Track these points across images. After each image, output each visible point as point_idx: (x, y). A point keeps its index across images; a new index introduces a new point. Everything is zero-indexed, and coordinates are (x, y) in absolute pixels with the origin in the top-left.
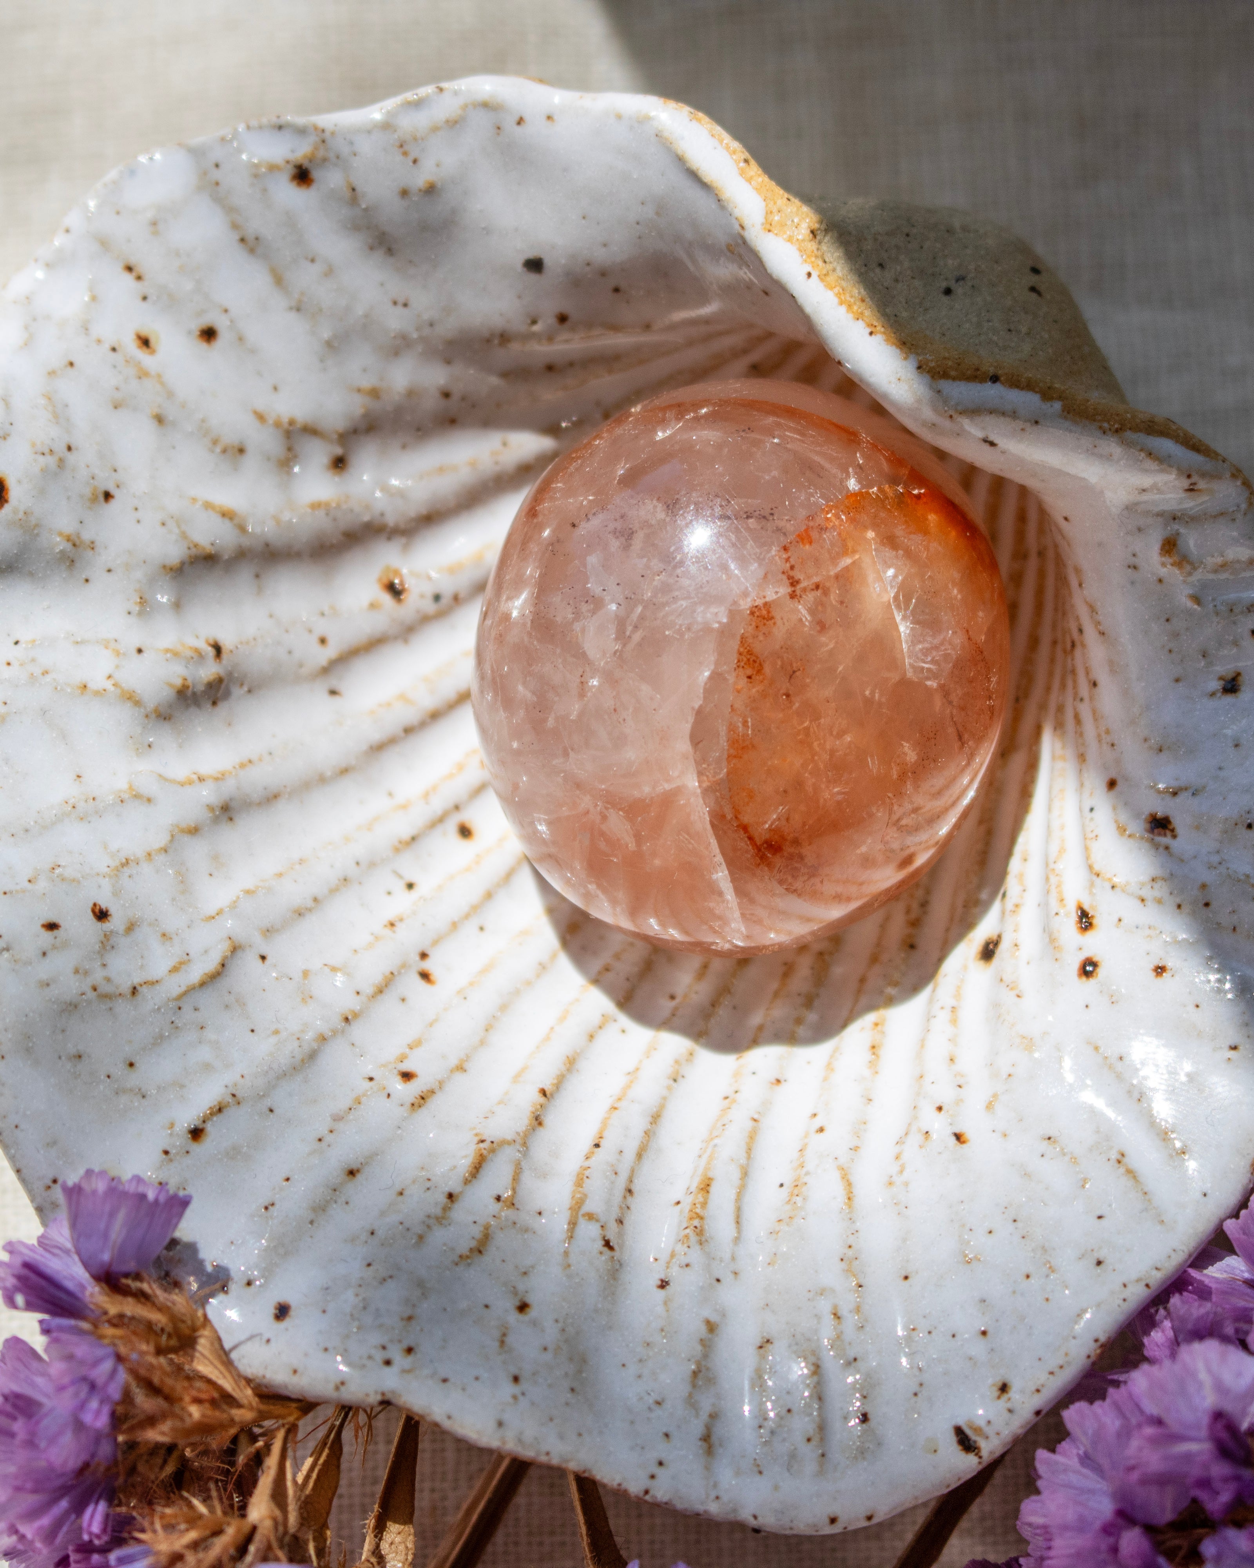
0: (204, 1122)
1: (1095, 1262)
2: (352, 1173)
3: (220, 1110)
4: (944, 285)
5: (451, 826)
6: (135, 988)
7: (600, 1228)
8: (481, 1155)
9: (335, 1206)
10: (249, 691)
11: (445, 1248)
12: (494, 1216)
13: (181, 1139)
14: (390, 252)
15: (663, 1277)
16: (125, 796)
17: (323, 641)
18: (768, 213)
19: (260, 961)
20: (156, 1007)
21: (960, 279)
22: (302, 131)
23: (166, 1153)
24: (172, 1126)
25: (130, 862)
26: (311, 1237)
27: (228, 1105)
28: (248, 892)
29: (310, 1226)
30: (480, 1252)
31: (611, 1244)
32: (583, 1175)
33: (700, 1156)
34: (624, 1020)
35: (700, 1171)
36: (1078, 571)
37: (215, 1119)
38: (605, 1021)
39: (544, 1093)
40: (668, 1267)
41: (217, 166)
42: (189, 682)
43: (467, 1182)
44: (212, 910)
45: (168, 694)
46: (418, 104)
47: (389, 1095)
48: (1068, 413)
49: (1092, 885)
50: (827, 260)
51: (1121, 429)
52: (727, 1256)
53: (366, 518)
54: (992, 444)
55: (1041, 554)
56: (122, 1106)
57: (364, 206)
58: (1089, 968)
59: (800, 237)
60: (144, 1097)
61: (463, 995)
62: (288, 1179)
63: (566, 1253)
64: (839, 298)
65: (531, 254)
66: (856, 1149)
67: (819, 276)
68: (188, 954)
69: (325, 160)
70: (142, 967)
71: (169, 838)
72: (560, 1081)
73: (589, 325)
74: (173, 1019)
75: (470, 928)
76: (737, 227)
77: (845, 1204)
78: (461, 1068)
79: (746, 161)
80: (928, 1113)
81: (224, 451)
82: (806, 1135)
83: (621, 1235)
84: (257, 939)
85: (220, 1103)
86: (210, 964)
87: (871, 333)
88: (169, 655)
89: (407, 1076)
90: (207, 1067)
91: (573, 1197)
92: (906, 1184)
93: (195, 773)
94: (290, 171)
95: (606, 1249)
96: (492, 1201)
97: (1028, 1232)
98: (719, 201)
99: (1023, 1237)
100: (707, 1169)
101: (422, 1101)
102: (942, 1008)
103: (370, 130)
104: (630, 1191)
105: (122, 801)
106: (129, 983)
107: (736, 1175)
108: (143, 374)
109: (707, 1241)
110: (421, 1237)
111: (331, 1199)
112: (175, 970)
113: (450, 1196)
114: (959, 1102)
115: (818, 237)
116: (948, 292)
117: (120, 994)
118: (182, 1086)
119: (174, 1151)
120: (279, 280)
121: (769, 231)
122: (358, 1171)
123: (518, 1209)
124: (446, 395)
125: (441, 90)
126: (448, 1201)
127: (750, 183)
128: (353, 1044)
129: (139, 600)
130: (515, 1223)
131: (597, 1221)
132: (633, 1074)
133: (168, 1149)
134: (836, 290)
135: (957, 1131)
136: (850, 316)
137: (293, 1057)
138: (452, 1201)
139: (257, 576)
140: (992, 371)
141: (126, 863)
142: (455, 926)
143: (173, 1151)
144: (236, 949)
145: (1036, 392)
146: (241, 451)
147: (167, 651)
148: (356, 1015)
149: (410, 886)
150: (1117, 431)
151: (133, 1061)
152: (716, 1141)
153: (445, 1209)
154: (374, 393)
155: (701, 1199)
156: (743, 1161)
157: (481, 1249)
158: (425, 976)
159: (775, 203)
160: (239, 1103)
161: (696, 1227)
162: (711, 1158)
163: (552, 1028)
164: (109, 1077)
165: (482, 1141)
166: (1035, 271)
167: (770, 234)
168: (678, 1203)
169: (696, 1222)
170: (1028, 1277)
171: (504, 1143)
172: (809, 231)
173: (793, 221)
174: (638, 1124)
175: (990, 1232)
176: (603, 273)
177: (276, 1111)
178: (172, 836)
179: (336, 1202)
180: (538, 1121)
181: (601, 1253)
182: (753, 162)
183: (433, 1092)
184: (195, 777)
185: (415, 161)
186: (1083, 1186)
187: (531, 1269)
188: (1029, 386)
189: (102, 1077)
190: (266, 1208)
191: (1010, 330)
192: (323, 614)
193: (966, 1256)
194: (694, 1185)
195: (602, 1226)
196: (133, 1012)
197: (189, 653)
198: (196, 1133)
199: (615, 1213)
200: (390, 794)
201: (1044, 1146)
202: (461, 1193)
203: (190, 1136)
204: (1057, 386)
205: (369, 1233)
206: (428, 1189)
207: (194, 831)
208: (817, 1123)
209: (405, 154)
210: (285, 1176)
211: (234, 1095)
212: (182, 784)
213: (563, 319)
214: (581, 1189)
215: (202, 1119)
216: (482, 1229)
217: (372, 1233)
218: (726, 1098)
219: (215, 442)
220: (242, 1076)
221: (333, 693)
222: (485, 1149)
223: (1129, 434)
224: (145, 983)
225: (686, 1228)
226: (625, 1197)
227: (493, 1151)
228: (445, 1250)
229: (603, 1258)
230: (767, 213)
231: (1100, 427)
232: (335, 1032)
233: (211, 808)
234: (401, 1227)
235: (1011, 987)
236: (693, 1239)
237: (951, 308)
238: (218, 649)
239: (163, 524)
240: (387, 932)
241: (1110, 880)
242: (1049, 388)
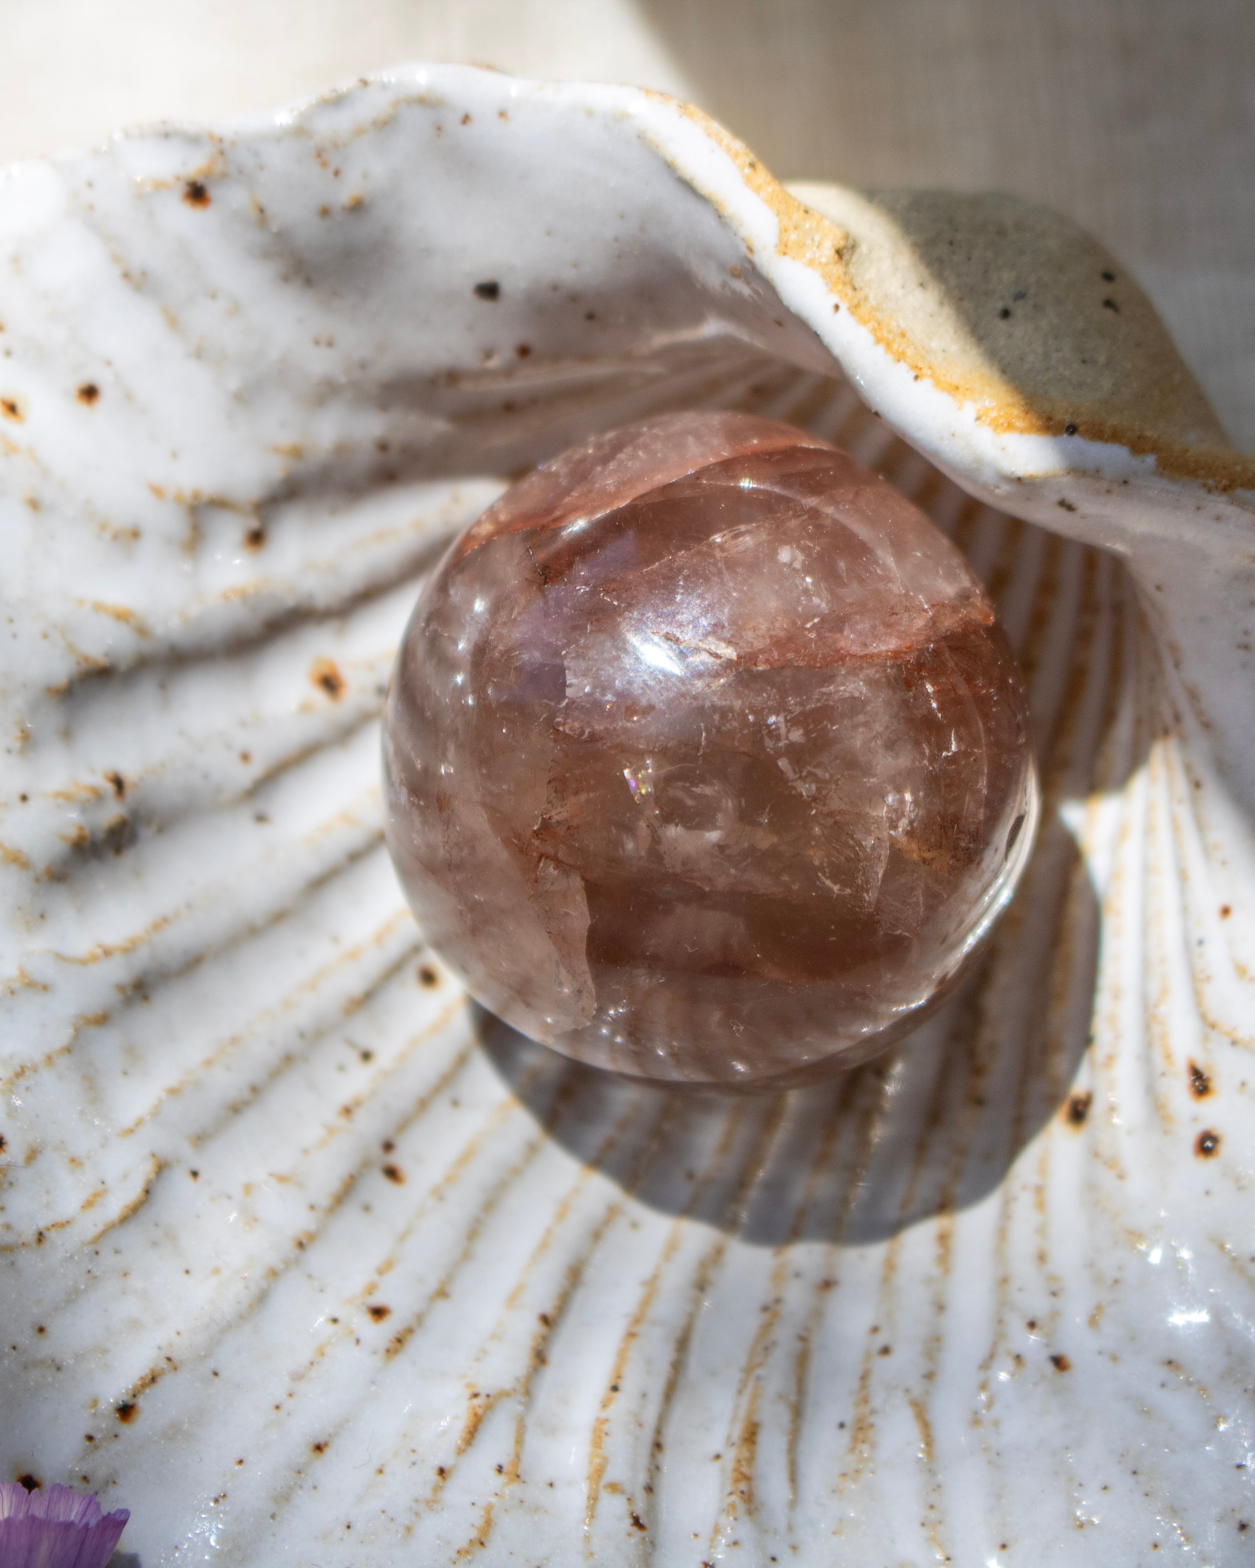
0: (134, 1396)
1: (1237, 1526)
2: (319, 1448)
3: (153, 1380)
4: (1000, 305)
5: (411, 976)
6: (41, 1234)
7: (625, 1502)
8: (476, 1415)
9: (300, 1493)
10: (161, 830)
11: (438, 1542)
12: (496, 1494)
13: (108, 1420)
14: (309, 282)
15: (706, 1559)
16: (16, 986)
17: (245, 757)
18: (783, 231)
19: (189, 1179)
20: (68, 1255)
21: (1020, 296)
22: (193, 140)
23: (90, 1438)
24: (95, 1403)
25: (25, 1070)
26: (274, 1535)
27: (162, 1372)
28: (173, 1092)
29: (271, 1521)
30: (482, 1544)
31: (641, 1521)
32: (601, 1430)
33: (740, 1392)
34: (636, 1210)
35: (742, 1413)
36: (1174, 649)
37: (147, 1391)
38: (613, 1212)
39: (545, 1320)
40: (711, 1547)
41: (90, 185)
42: (87, 832)
43: (461, 1451)
44: (127, 1118)
45: (60, 848)
46: (337, 102)
47: (358, 1341)
48: (1164, 469)
49: (1205, 1039)
50: (857, 286)
51: (1230, 486)
52: (782, 1525)
53: (290, 601)
54: (1070, 508)
55: (1118, 608)
56: (32, 1383)
57: (275, 229)
58: (1209, 1144)
59: (823, 260)
60: (59, 1369)
61: (438, 1194)
62: (241, 1462)
63: (587, 1538)
64: (875, 335)
65: (485, 277)
66: (930, 1376)
67: (849, 309)
68: (103, 1183)
69: (224, 176)
70: (48, 1205)
71: (70, 1031)
72: (564, 1300)
73: (556, 356)
74: (90, 1267)
75: (441, 1106)
76: (743, 250)
77: (923, 1451)
78: (442, 1293)
79: (752, 165)
80: (1016, 1326)
81: (116, 537)
82: (868, 1356)
83: (652, 1508)
84: (186, 1150)
85: (152, 1371)
86: (131, 1192)
87: (916, 378)
88: (60, 801)
89: (379, 1313)
90: (135, 1325)
91: (591, 1462)
92: (996, 1423)
93: (100, 946)
94: (181, 189)
95: (635, 1529)
96: (493, 1473)
97: (1152, 1488)
98: (720, 217)
99: (1147, 1495)
100: (752, 1411)
101: (398, 1345)
102: (1024, 1188)
103: (280, 137)
104: (658, 1446)
105: (12, 993)
106: (34, 1227)
107: (784, 1415)
108: (11, 449)
109: (756, 1509)
110: (408, 1529)
111: (296, 1484)
112: (89, 1204)
113: (442, 1472)
114: (1055, 1315)
115: (845, 258)
116: (1006, 314)
117: (23, 1244)
118: (105, 1351)
119: (100, 1436)
120: (173, 322)
121: (785, 254)
122: (326, 1444)
123: (524, 1482)
124: (383, 447)
125: (365, 83)
126: (439, 1478)
127: (758, 194)
128: (310, 1276)
129: (19, 734)
130: (522, 1502)
131: (623, 1492)
132: (651, 1285)
133: (93, 1434)
134: (871, 324)
135: (1054, 1351)
136: (890, 357)
137: (239, 1303)
138: (444, 1478)
139: (162, 686)
140: (1067, 419)
141: (21, 1073)
142: (423, 1104)
143: (98, 1436)
144: (162, 1168)
145: (1123, 444)
146: (135, 534)
147: (58, 794)
148: (312, 1237)
149: (366, 1056)
150: (1225, 489)
151: (43, 1325)
152: (760, 1372)
153: (437, 1489)
154: (296, 453)
155: (746, 1454)
156: (793, 1398)
157: (483, 1539)
158: (392, 1173)
159: (790, 218)
160: (176, 1369)
161: (742, 1492)
162: (755, 1396)
163: (549, 1232)
164: (14, 1348)
165: (476, 1395)
166: (1108, 277)
167: (787, 259)
168: (718, 1457)
169: (743, 1486)
170: (1156, 1546)
171: (504, 1394)
172: (833, 252)
173: (813, 240)
174: (664, 1355)
175: (1105, 1488)
176: (574, 298)
177: (222, 1373)
178: (77, 1030)
179: (301, 1487)
180: (540, 1357)
181: (629, 1535)
182: (760, 167)
183: (410, 1331)
184: (99, 951)
185: (337, 173)
186: (1216, 1426)
187: (545, 1562)
188: (1115, 437)
189: (6, 1350)
190: (216, 1501)
191: (1084, 362)
192: (243, 724)
193: (1077, 1519)
194: (738, 1431)
195: (629, 1499)
196: (41, 1264)
197: (85, 795)
198: (126, 1411)
199: (642, 1478)
200: (335, 939)
201: (1163, 1373)
202: (454, 1466)
203: (117, 1415)
204: (1148, 433)
205: (345, 1527)
206: (414, 1464)
207: (102, 1020)
208: (881, 1339)
209: (324, 165)
210: (237, 1457)
211: (169, 1359)
212: (83, 962)
213: (524, 351)
214: (599, 1451)
215: (131, 1393)
216: (482, 1513)
217: (349, 1527)
218: (765, 1309)
219: (103, 527)
220: (178, 1333)
221: (261, 818)
222: (479, 1406)
223: (1240, 492)
224: (53, 1225)
225: (731, 1493)
226: (653, 1456)
227: (489, 1407)
228: (439, 1545)
229: (633, 1541)
230: (780, 232)
231: (1205, 485)
232: (289, 1264)
233: (121, 988)
234: (383, 1517)
235: (1112, 1163)
236: (741, 1507)
237: (1010, 336)
238: (119, 783)
239: (45, 636)
240: (341, 1122)
241: (1228, 1034)
242: (1139, 438)
